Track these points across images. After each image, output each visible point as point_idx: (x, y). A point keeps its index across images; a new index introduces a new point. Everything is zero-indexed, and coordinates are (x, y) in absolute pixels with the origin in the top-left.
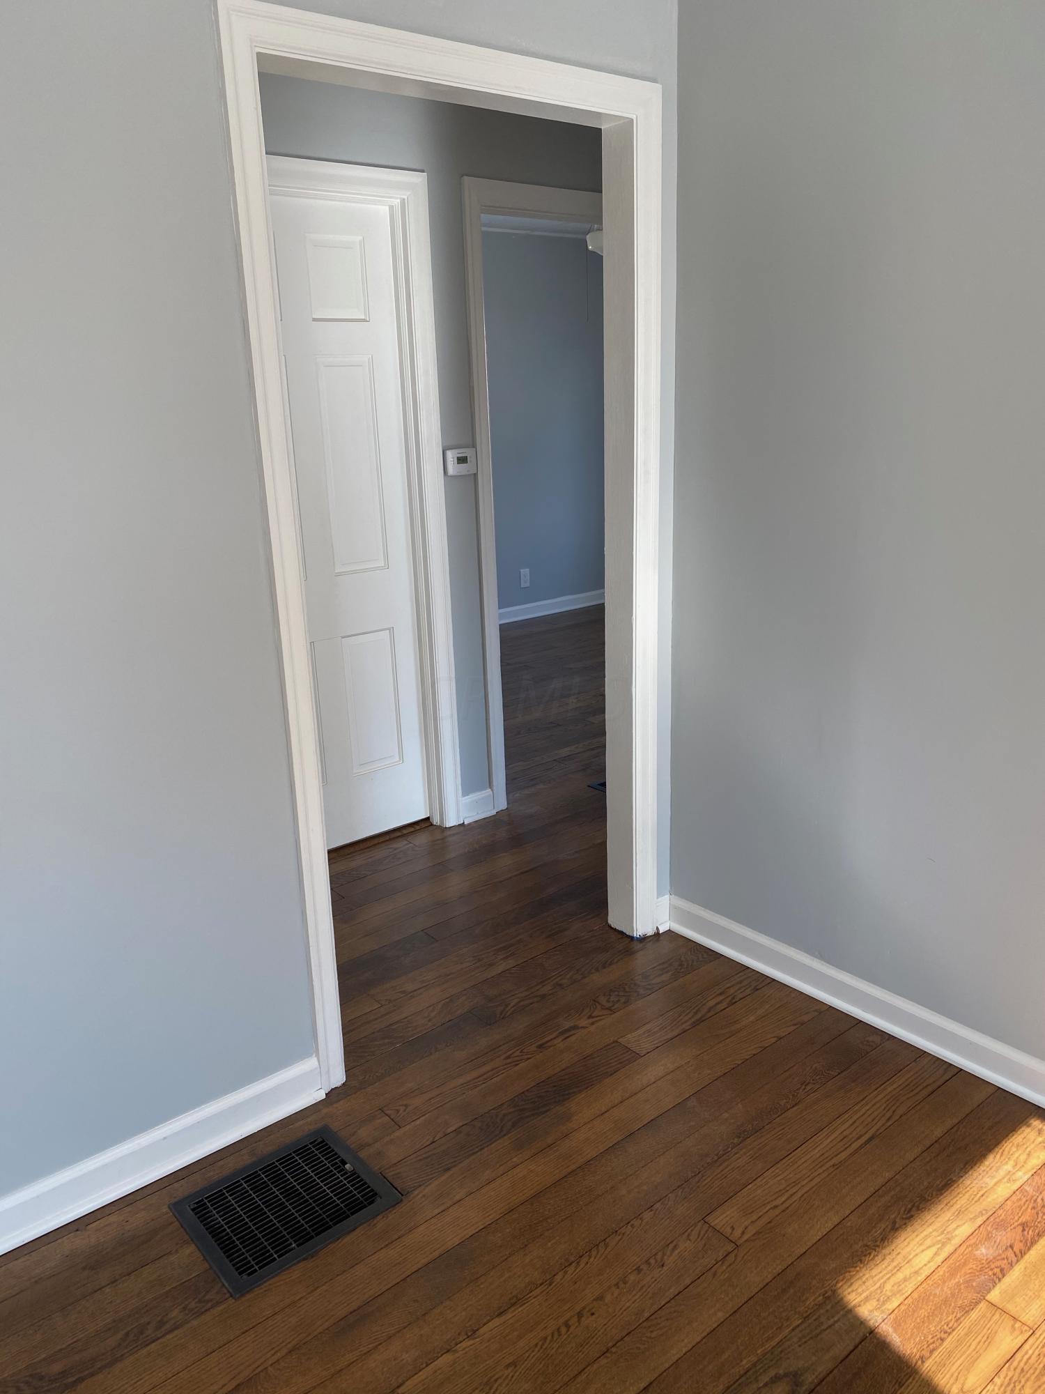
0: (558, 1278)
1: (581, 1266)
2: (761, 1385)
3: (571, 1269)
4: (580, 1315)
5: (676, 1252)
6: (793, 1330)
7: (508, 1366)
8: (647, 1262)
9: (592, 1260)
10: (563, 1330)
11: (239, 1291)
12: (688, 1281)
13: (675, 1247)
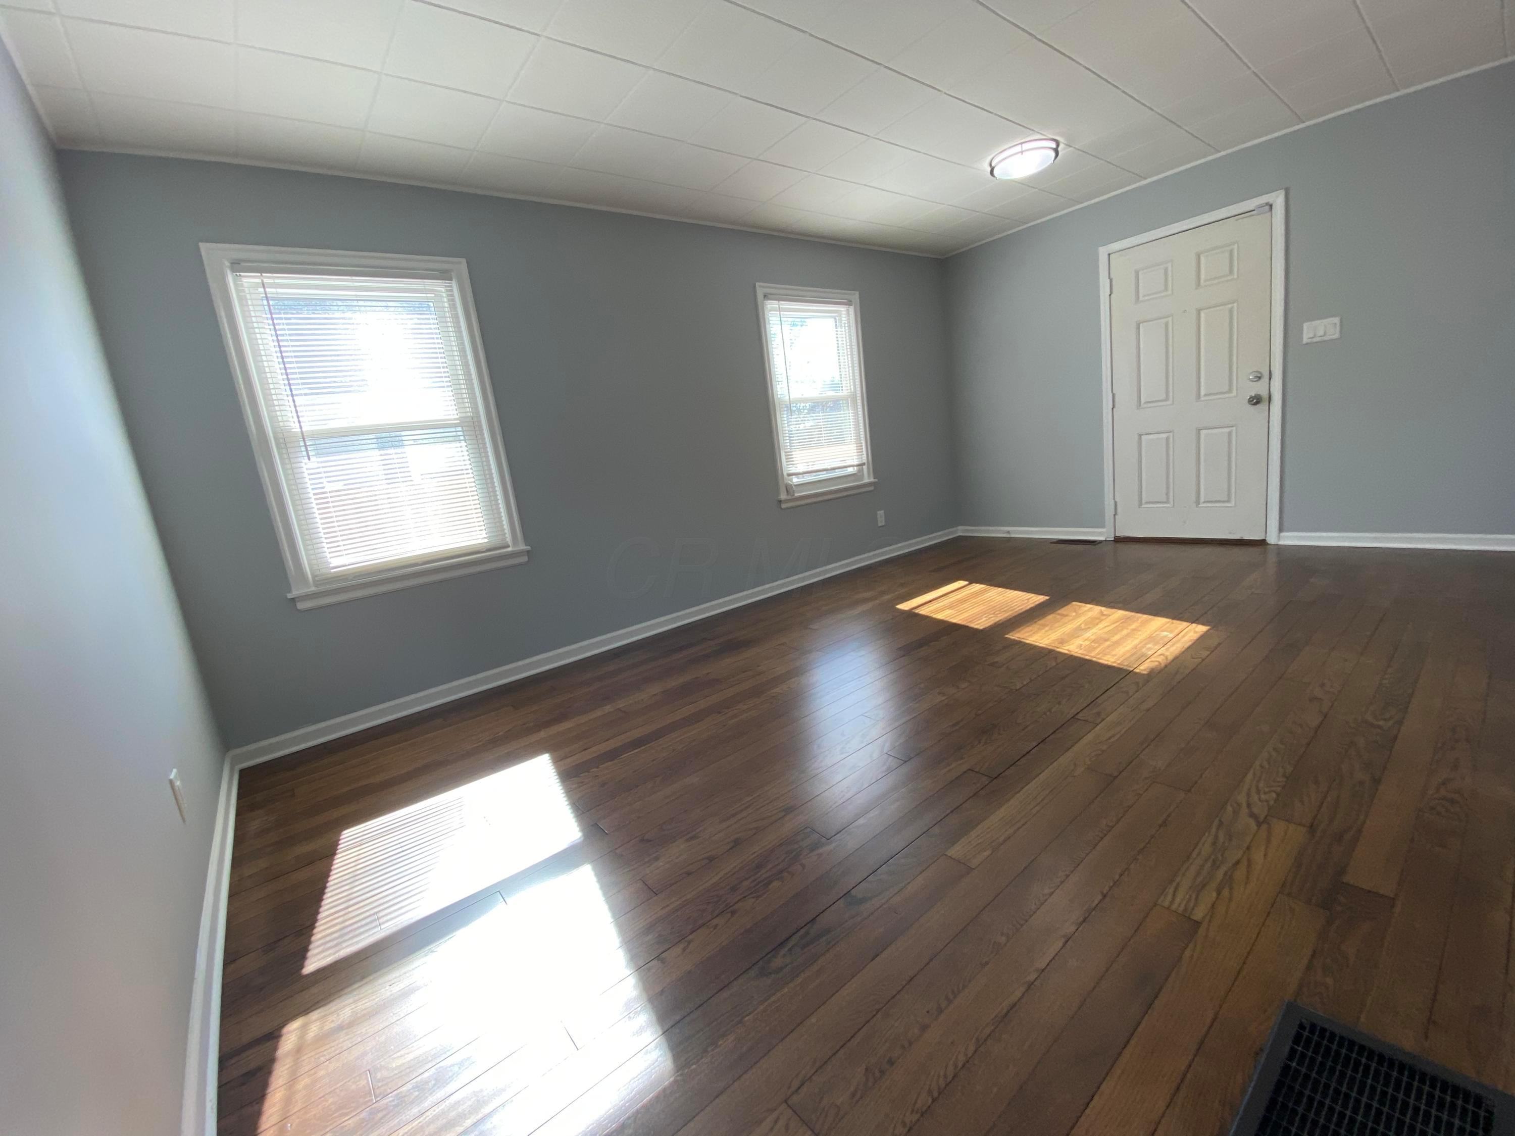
0: (972, 1048)
1: (952, 1062)
2: (790, 966)
3: (962, 1059)
4: (940, 1011)
5: (852, 1089)
6: (754, 1010)
7: (987, 963)
8: (882, 1072)
9: (942, 1073)
10: (951, 996)
11: (1291, 1008)
12: (842, 1052)
13: (853, 1095)
